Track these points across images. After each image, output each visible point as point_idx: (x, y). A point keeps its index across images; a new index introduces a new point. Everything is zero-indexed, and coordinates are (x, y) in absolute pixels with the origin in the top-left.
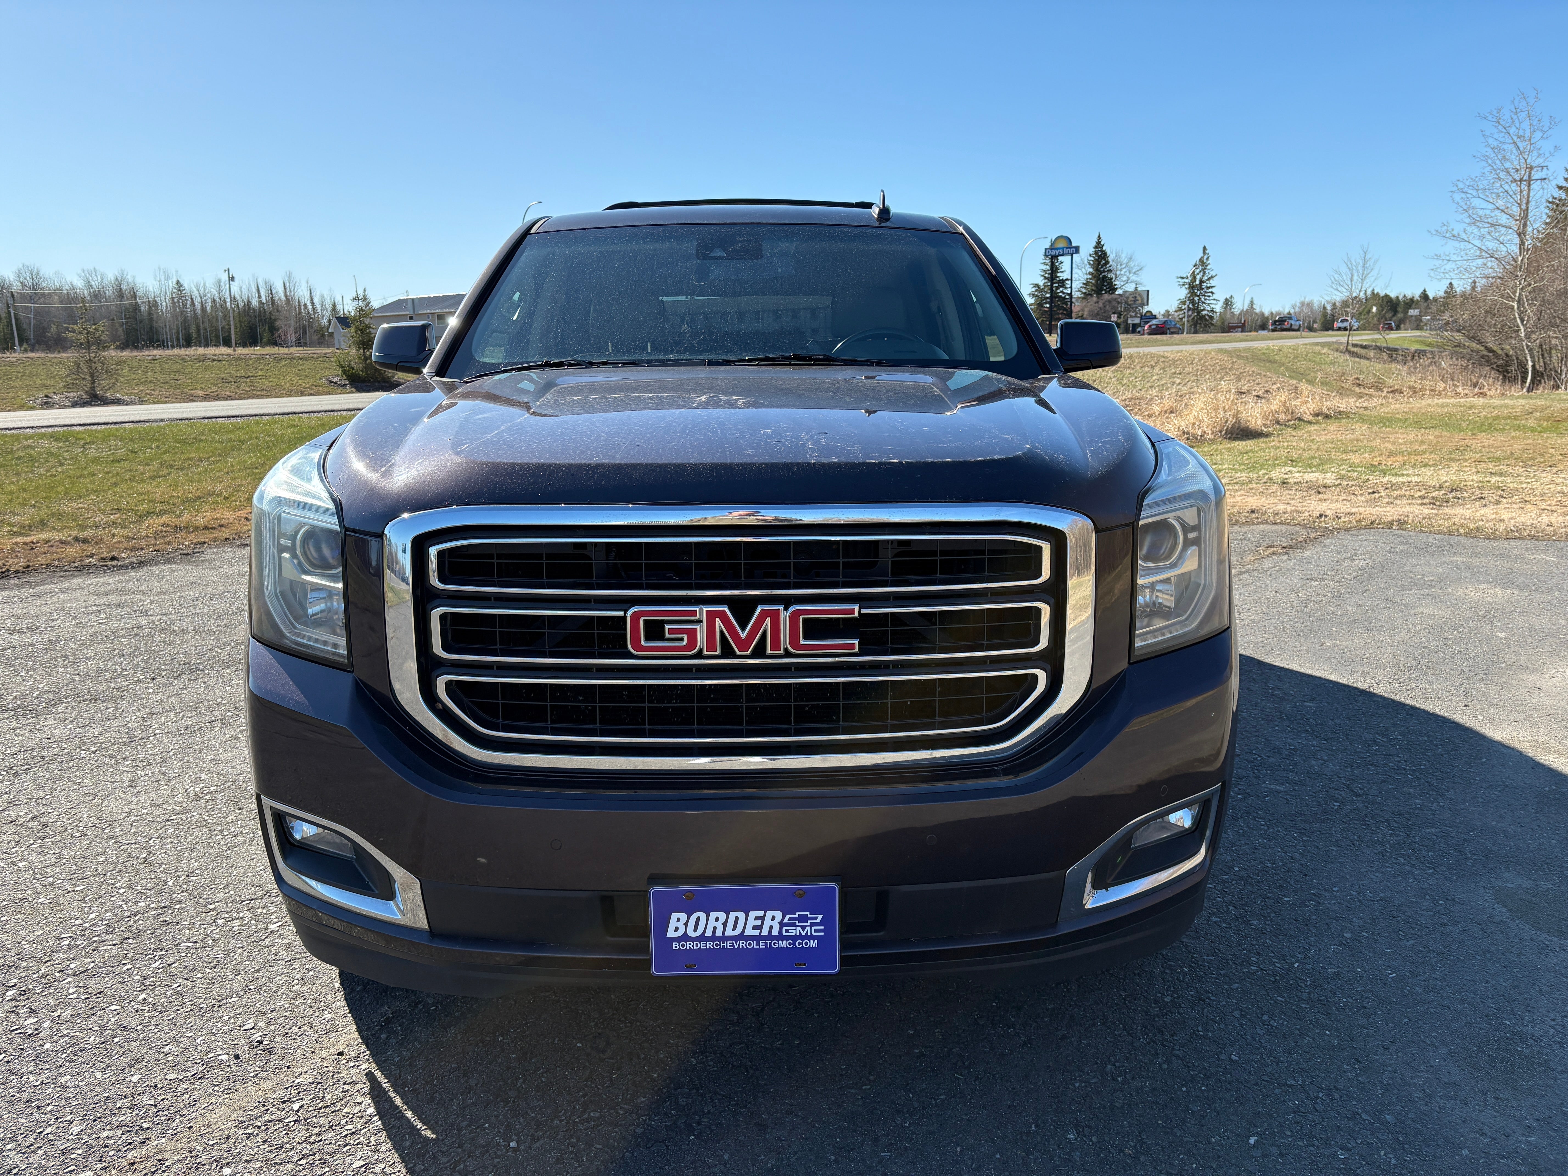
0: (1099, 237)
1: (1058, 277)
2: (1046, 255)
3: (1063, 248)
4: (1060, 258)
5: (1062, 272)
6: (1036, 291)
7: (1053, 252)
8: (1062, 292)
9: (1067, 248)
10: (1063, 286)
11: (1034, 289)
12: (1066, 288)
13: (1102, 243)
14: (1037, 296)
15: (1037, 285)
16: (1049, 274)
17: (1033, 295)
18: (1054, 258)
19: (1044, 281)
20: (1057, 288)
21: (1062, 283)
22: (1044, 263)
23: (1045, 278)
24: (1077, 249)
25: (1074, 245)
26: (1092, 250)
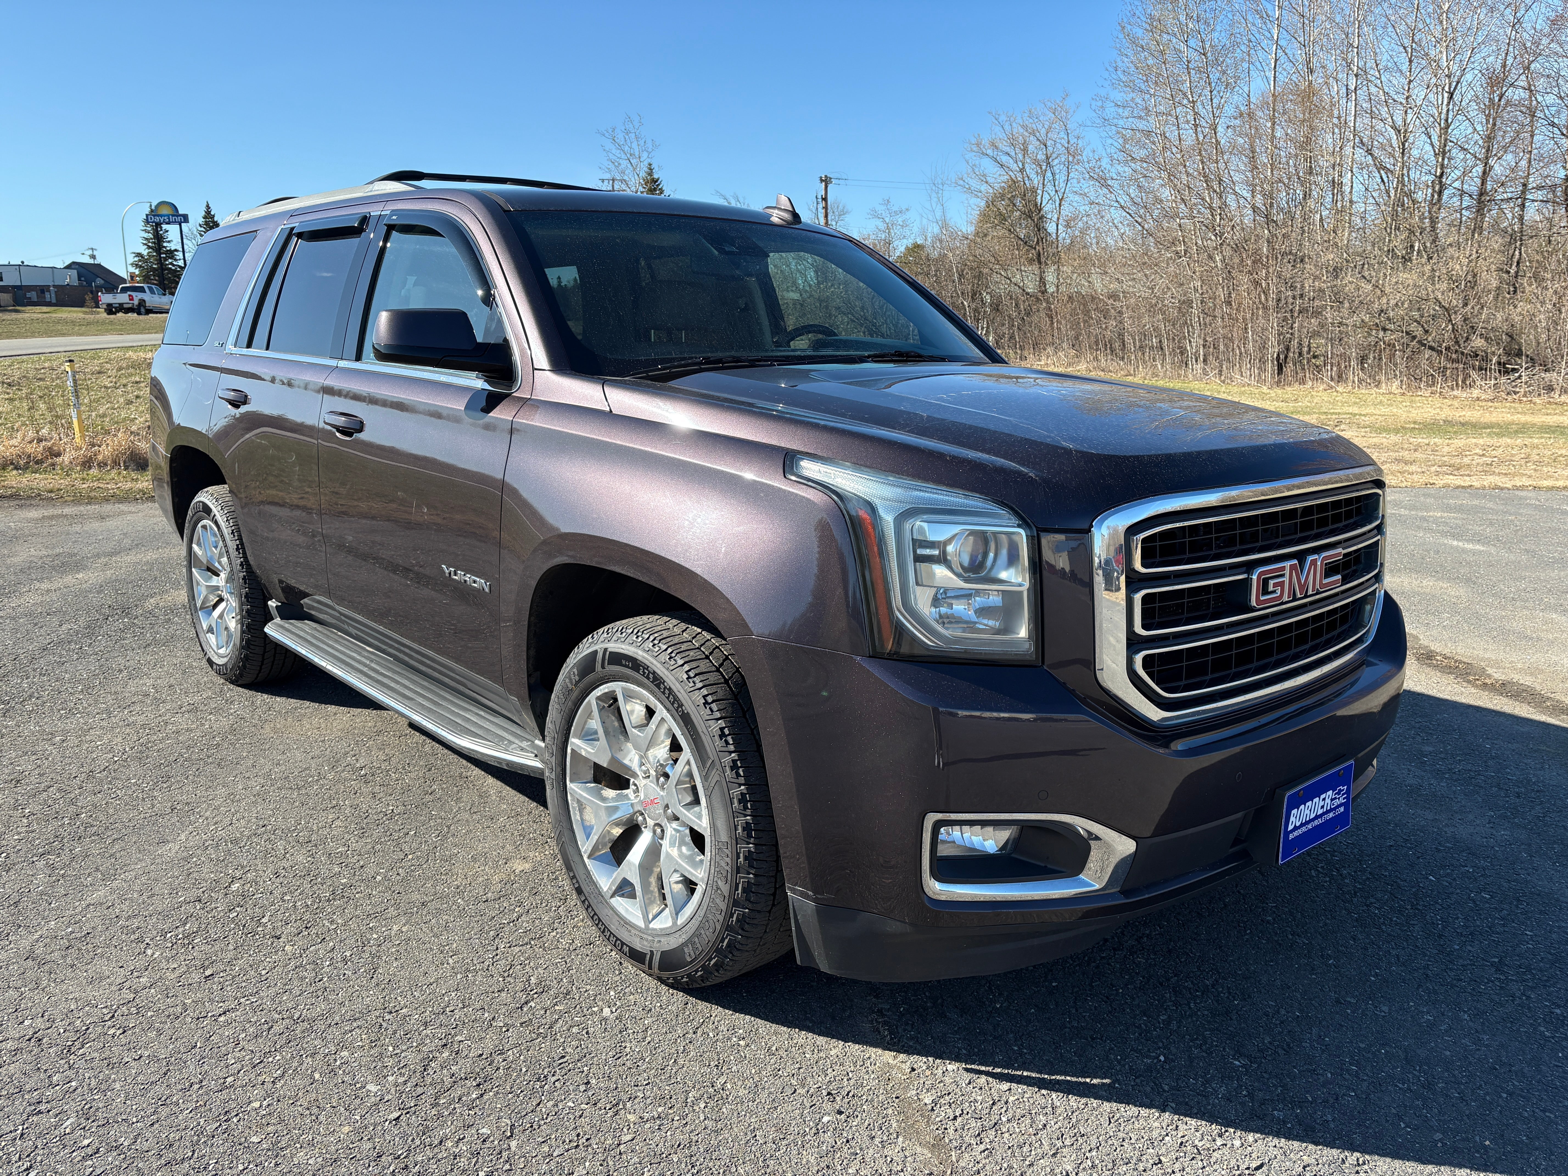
0: (208, 206)
1: (165, 247)
2: (147, 221)
3: (168, 216)
4: (164, 227)
5: (169, 242)
6: (140, 261)
7: (157, 219)
8: (171, 264)
9: (173, 216)
10: (172, 257)
11: (136, 259)
12: (176, 260)
13: (212, 213)
14: (140, 267)
15: (139, 255)
16: (154, 243)
17: (137, 265)
18: (158, 225)
19: (147, 251)
20: (166, 259)
21: (171, 253)
22: (145, 230)
23: (149, 247)
24: (185, 219)
25: (180, 212)
26: (201, 220)
